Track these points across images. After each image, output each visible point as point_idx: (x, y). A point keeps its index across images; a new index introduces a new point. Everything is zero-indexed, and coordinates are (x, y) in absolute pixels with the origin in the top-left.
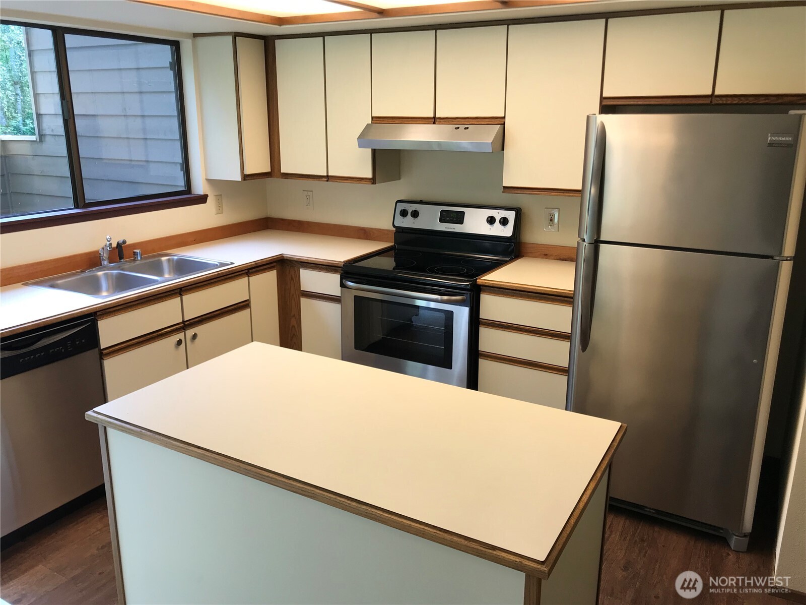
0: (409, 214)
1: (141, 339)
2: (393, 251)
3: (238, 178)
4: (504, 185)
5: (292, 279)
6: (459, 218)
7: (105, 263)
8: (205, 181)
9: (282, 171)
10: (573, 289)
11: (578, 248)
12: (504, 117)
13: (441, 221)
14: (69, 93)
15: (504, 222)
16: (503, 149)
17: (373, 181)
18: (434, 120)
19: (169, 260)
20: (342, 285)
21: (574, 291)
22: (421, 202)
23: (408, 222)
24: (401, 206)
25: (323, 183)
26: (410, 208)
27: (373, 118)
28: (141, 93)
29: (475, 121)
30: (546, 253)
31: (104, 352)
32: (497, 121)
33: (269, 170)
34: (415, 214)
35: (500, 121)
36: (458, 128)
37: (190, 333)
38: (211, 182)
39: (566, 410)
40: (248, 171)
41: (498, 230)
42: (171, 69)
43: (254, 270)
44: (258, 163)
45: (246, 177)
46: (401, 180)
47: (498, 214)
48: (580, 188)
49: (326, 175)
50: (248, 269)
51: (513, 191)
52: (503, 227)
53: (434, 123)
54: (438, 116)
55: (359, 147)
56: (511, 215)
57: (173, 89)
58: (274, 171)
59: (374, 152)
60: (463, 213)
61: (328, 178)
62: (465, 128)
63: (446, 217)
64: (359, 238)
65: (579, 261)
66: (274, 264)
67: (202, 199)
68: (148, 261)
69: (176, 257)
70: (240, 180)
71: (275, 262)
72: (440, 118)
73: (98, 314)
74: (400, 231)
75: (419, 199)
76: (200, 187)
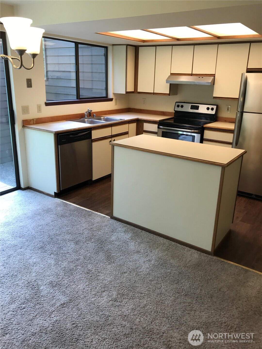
0: (180, 106)
1: (101, 138)
2: (173, 119)
3: (124, 93)
4: (213, 96)
5: (141, 126)
6: (197, 108)
7: (86, 117)
8: (113, 94)
9: (138, 91)
10: (234, 128)
11: (236, 119)
12: (215, 74)
13: (191, 109)
14: (78, 63)
15: (212, 109)
16: (214, 85)
17: (169, 94)
18: (192, 75)
19: (103, 118)
20: (158, 128)
21: (234, 129)
22: (184, 103)
23: (180, 109)
24: (177, 104)
25: (152, 95)
26: (180, 104)
27: (171, 74)
28: (92, 64)
29: (205, 75)
30: (225, 120)
31: (93, 140)
32: (213, 75)
33: (133, 91)
34: (182, 106)
35: (214, 75)
36: (200, 77)
37: (113, 139)
38: (115, 94)
39: (232, 148)
40: (128, 91)
41: (210, 112)
42: (104, 56)
43: (130, 122)
44: (131, 88)
45: (127, 92)
46: (178, 95)
47: (210, 107)
48: (238, 98)
49: (153, 92)
50: (129, 122)
51: (216, 98)
52: (212, 111)
53: (191, 76)
54: (193, 73)
55: (166, 83)
56: (215, 107)
57: (104, 63)
58: (136, 91)
59: (170, 84)
60: (199, 106)
61: (154, 93)
62: (202, 77)
63: (193, 107)
64: (161, 115)
65: (236, 123)
66: (136, 121)
67: (111, 100)
68: (97, 118)
69: (106, 117)
70: (125, 93)
71: (136, 120)
72: (194, 74)
73: (92, 128)
74: (176, 112)
75: (183, 102)
76: (111, 96)
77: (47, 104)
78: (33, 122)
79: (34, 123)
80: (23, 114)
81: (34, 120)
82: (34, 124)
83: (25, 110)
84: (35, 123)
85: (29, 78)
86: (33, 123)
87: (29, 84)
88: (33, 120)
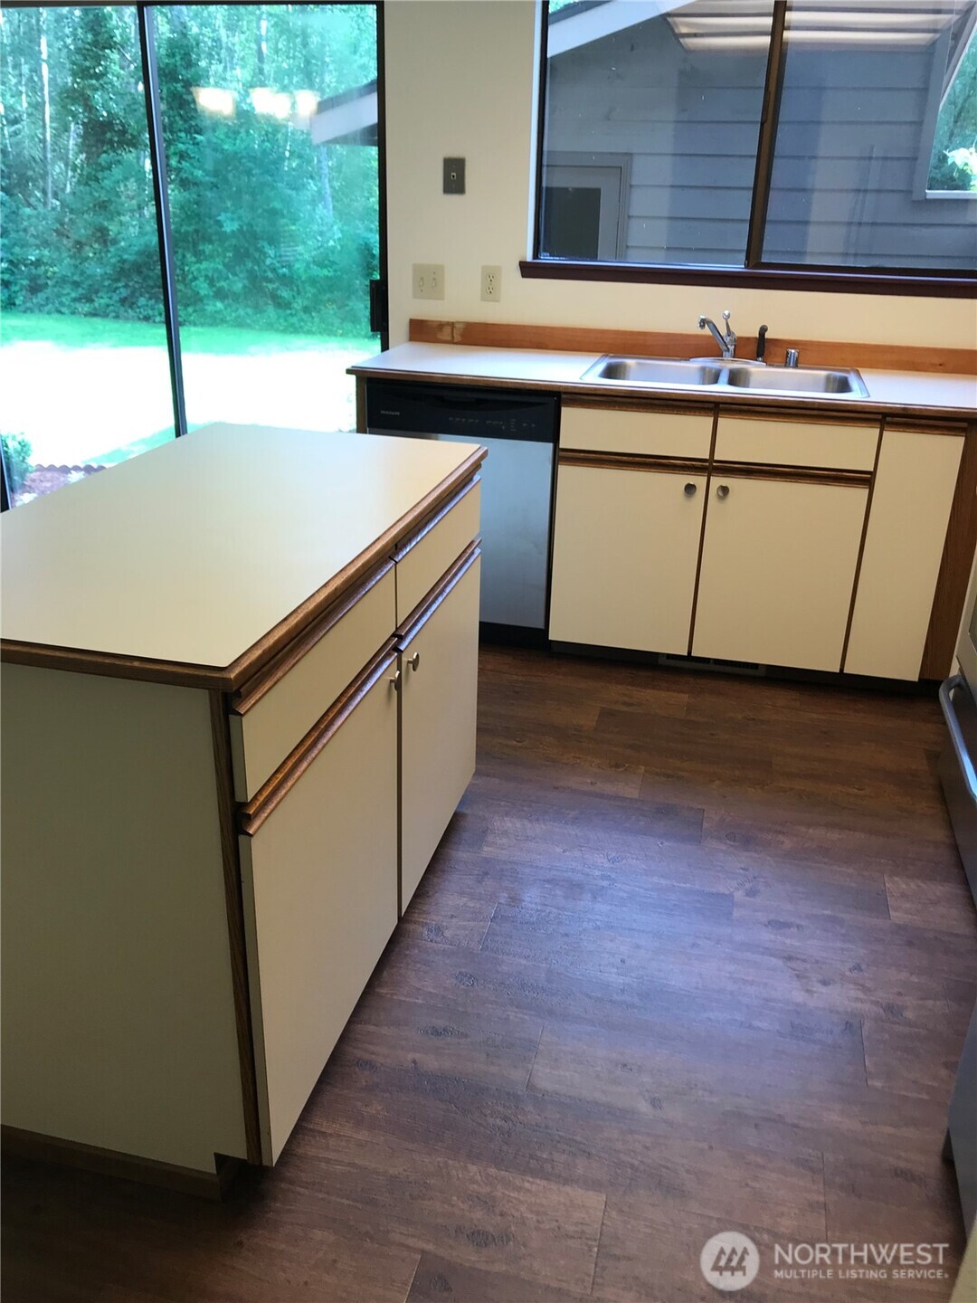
31: (564, 453)
37: (717, 482)
50: (886, 415)
66: (963, 424)
71: (962, 420)
73: (564, 396)
77: (528, 270)
78: (452, 333)
79: (455, 341)
80: (415, 296)
81: (457, 325)
82: (452, 342)
83: (429, 280)
84: (457, 338)
85: (454, 153)
86: (449, 338)
87: (455, 177)
88: (452, 325)
